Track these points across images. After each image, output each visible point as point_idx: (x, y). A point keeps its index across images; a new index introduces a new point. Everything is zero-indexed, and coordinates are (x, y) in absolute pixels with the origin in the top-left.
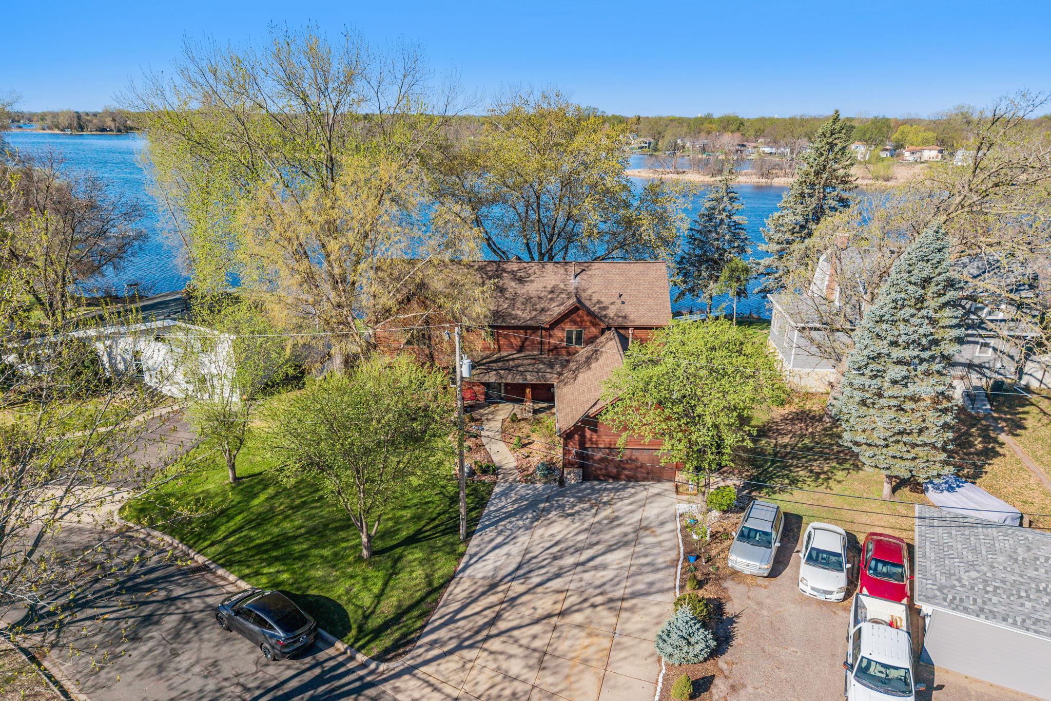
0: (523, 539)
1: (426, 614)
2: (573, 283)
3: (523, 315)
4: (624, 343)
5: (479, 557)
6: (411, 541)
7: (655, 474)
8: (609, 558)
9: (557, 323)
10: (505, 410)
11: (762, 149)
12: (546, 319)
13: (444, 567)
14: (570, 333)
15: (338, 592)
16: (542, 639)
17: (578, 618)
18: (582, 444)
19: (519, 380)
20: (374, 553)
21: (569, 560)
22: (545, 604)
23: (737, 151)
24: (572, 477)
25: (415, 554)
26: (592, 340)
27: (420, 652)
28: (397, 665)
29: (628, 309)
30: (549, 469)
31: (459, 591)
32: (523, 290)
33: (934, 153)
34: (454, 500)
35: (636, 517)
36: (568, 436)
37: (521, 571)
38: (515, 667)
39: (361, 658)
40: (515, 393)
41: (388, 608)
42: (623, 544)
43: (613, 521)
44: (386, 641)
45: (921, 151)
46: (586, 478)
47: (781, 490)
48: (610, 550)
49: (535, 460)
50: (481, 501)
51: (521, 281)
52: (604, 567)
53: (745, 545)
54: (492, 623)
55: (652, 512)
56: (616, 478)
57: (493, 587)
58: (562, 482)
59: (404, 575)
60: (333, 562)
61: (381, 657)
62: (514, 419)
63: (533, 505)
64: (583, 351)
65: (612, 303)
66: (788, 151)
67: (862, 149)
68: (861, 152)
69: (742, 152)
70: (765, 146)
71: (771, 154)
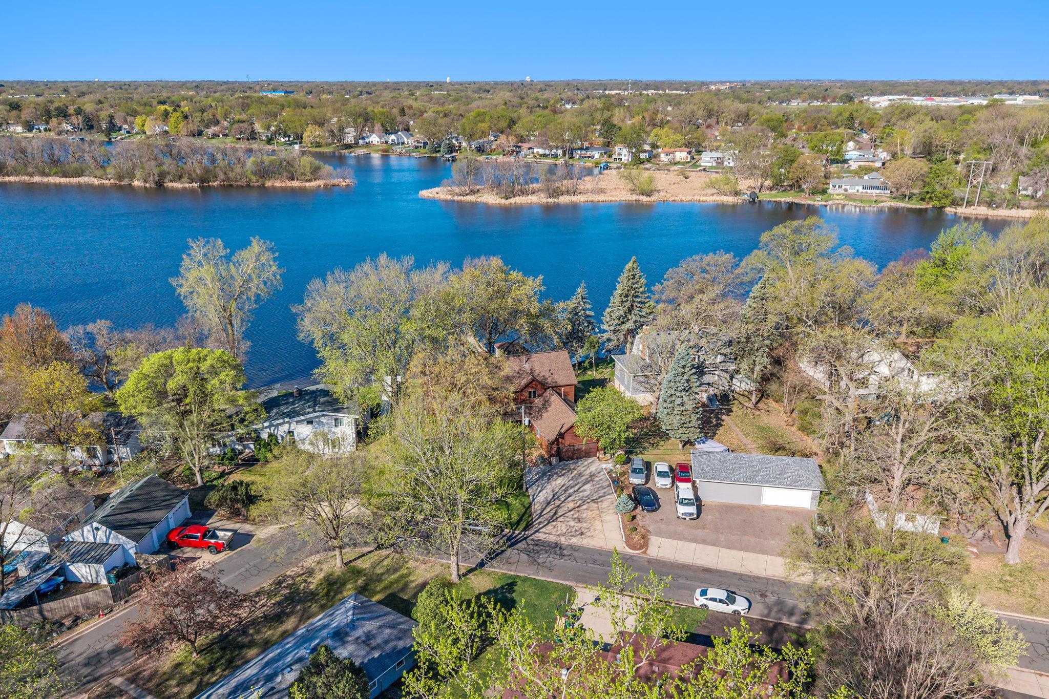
0: (550, 487)
1: (531, 516)
2: (527, 367)
5: (536, 495)
7: (588, 455)
8: (586, 487)
11: (536, 150)
12: (518, 387)
13: (525, 500)
14: (530, 393)
16: (576, 515)
17: (584, 507)
18: (558, 444)
21: (571, 491)
22: (571, 505)
23: (513, 151)
24: (554, 461)
27: (537, 526)
28: (531, 532)
29: (555, 376)
30: (543, 459)
31: (537, 507)
33: (684, 155)
35: (588, 472)
36: (549, 445)
37: (555, 496)
38: (572, 523)
39: (517, 532)
42: (587, 482)
43: (580, 475)
44: (523, 525)
45: (673, 153)
46: (560, 460)
47: (640, 453)
48: (584, 484)
52: (585, 490)
53: (634, 474)
54: (556, 513)
55: (593, 469)
56: (572, 459)
57: (549, 503)
58: (550, 464)
59: (512, 505)
61: (525, 529)
63: (544, 474)
64: (538, 401)
65: (547, 374)
66: (560, 152)
67: (625, 151)
68: (624, 154)
69: (518, 153)
70: (538, 148)
71: (545, 156)
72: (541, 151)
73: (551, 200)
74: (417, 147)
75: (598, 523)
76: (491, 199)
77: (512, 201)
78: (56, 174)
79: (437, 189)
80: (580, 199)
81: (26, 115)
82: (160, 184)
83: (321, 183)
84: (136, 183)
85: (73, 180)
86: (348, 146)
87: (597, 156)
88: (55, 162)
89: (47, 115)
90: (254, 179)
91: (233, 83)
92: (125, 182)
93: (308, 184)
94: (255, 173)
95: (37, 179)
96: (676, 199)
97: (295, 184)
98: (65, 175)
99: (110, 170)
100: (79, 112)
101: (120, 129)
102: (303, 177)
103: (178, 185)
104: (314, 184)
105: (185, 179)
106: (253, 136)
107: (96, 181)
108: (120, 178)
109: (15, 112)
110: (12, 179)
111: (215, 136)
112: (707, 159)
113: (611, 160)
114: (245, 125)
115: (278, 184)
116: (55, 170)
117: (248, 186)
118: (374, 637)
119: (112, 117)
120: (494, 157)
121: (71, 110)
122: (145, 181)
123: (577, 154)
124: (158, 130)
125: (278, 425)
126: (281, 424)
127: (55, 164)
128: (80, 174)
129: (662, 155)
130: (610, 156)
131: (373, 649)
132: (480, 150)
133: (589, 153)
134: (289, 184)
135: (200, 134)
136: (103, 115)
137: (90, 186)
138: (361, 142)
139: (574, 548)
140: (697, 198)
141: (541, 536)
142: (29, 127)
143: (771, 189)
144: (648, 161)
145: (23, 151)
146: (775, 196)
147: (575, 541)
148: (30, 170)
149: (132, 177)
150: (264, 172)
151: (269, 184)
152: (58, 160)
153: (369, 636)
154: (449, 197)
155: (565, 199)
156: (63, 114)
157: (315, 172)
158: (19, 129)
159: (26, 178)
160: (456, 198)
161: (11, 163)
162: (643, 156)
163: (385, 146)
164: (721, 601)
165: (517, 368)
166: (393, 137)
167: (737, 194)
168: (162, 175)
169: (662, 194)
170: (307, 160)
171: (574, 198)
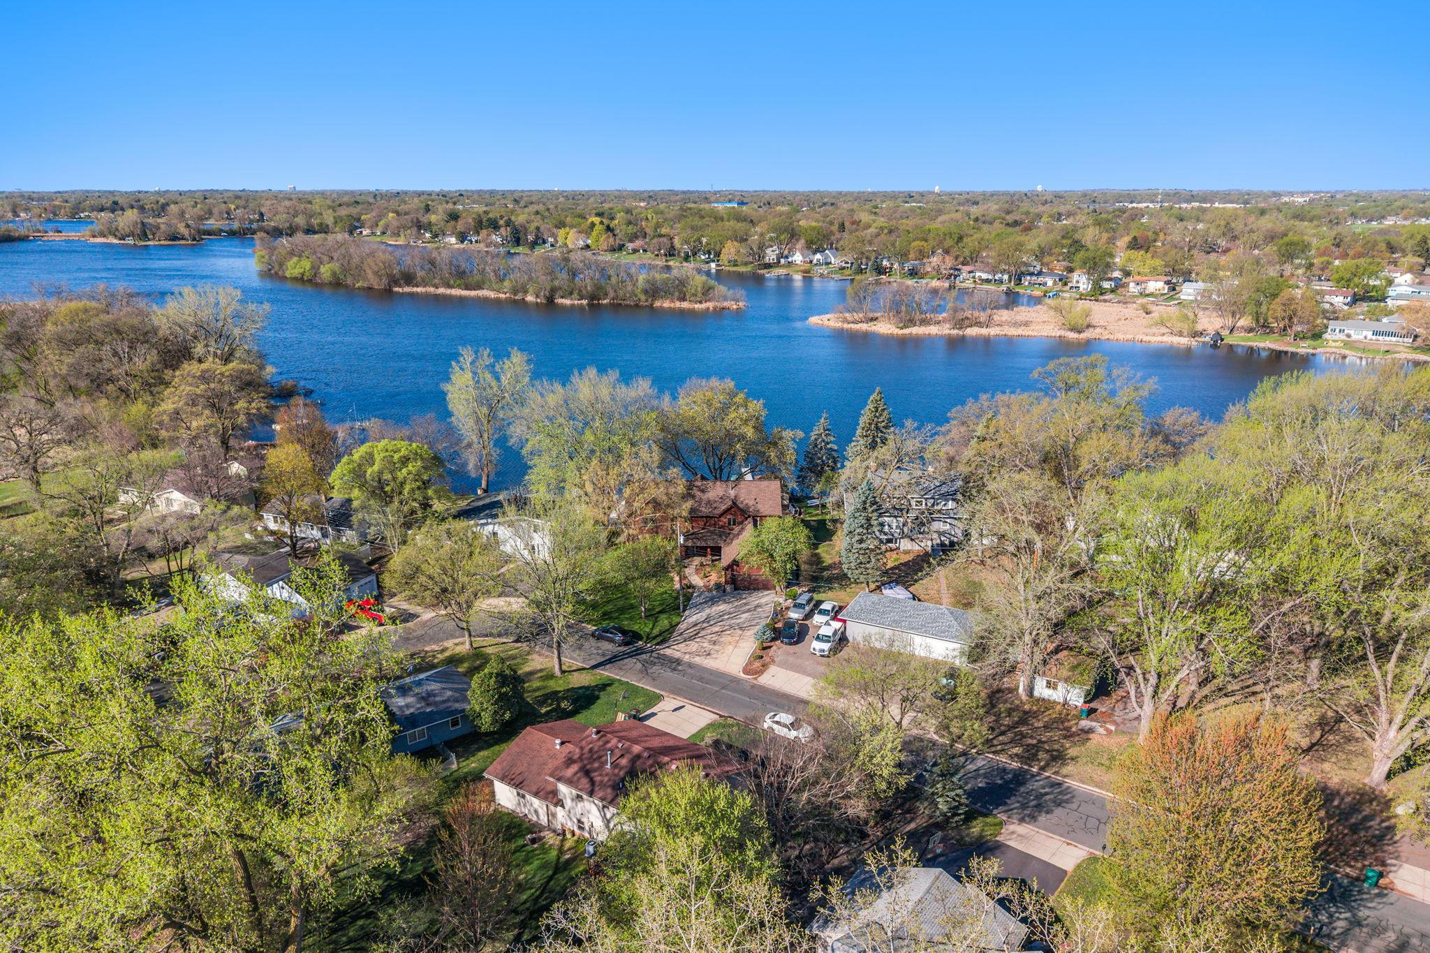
0: (707, 611)
1: (672, 633)
2: (732, 493)
3: (705, 510)
4: (755, 525)
5: (690, 616)
6: (660, 612)
7: (766, 586)
8: (743, 615)
9: (721, 515)
10: (697, 560)
11: (978, 274)
12: (717, 512)
13: (675, 619)
14: (729, 519)
15: (636, 628)
16: (715, 637)
17: (728, 632)
18: (733, 573)
19: (703, 544)
20: (646, 617)
21: (726, 617)
22: (716, 629)
23: (950, 275)
24: (728, 588)
25: (663, 616)
26: (742, 523)
27: (671, 642)
28: (661, 647)
29: (759, 506)
30: (718, 586)
31: (682, 626)
32: (705, 497)
33: (1160, 285)
34: (677, 598)
35: (756, 602)
36: (726, 569)
37: (707, 620)
38: (705, 645)
39: (649, 644)
40: (702, 551)
41: (656, 631)
42: (749, 611)
43: (746, 604)
44: (659, 639)
45: (1148, 282)
46: (736, 589)
48: (743, 613)
49: (712, 583)
50: (688, 598)
51: (703, 491)
52: (740, 618)
53: (795, 609)
54: (696, 634)
55: (763, 601)
56: (749, 588)
57: (695, 625)
58: (724, 590)
59: (660, 623)
60: (631, 619)
61: (658, 644)
62: (702, 565)
63: (711, 599)
64: (737, 529)
65: (751, 503)
66: (1006, 277)
67: (1084, 279)
68: (1082, 281)
69: (956, 277)
70: (983, 271)
71: (988, 281)
72: (985, 276)
73: (955, 332)
74: (843, 268)
75: (731, 648)
76: (885, 328)
77: (906, 331)
78: (459, 286)
79: (828, 316)
80: (993, 331)
81: (460, 226)
82: (550, 300)
83: (710, 305)
84: (530, 298)
85: (473, 293)
86: (768, 266)
87: (1050, 283)
88: (461, 274)
89: (479, 225)
90: (643, 297)
91: (691, 192)
92: (519, 297)
93: (697, 306)
94: (646, 292)
95: (441, 290)
96: (1111, 337)
97: (685, 305)
98: (467, 288)
99: (506, 283)
100: (509, 223)
101: (544, 242)
102: (695, 298)
103: (567, 302)
104: (704, 306)
105: (575, 295)
106: (671, 252)
107: (492, 295)
108: (515, 292)
109: (453, 223)
110: (419, 290)
111: (635, 251)
112: (1188, 291)
113: (1067, 288)
114: (665, 240)
115: (667, 304)
116: (458, 282)
117: (637, 305)
118: (435, 696)
119: (538, 228)
120: (924, 281)
121: (502, 222)
122: (537, 296)
123: (1026, 280)
124: (581, 243)
125: (483, 525)
126: (487, 524)
127: (461, 276)
128: (479, 287)
129: (1132, 285)
130: (1066, 284)
131: (428, 705)
132: (913, 273)
133: (1041, 279)
134: (678, 304)
135: (621, 248)
136: (532, 227)
137: (486, 299)
138: (782, 261)
139: (690, 665)
140: (1139, 337)
141: (668, 652)
142: (462, 237)
143: (1251, 330)
144: (1112, 291)
145: (432, 263)
146: (1249, 339)
147: (697, 660)
148: (436, 281)
149: (526, 292)
150: (654, 291)
151: (657, 304)
152: (464, 272)
153: (430, 694)
154: (839, 325)
155: (972, 332)
156: (494, 225)
157: (707, 292)
158: (453, 240)
159: (432, 290)
160: (846, 326)
161: (420, 274)
162: (1106, 285)
163: (807, 266)
164: (785, 726)
165: (721, 494)
166: (818, 256)
167: (1195, 334)
168: (553, 290)
169: (1098, 330)
170: (699, 280)
171: (984, 331)
